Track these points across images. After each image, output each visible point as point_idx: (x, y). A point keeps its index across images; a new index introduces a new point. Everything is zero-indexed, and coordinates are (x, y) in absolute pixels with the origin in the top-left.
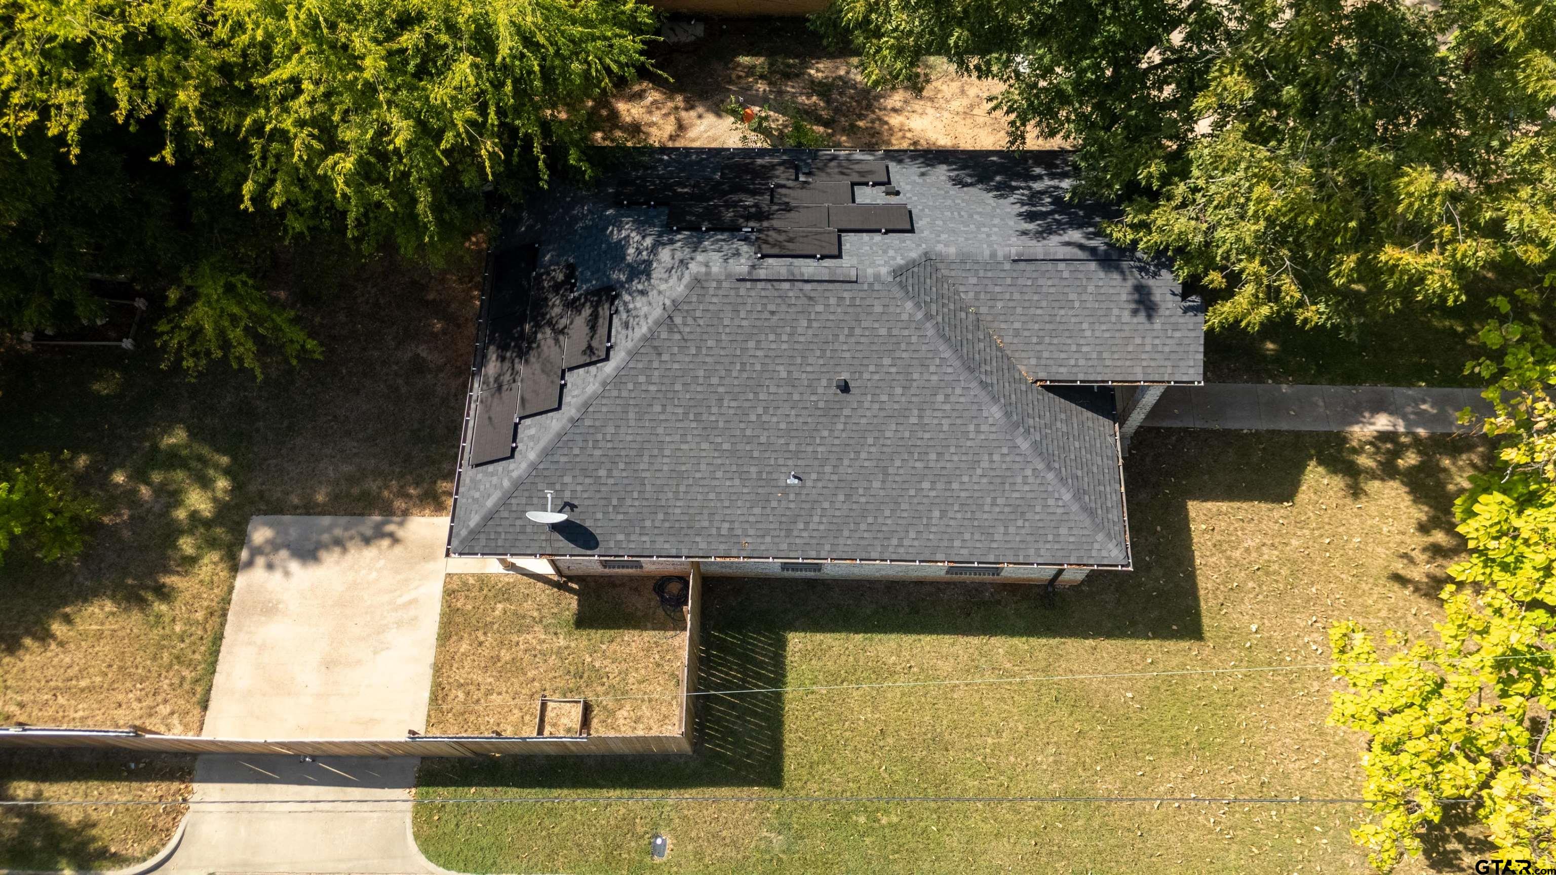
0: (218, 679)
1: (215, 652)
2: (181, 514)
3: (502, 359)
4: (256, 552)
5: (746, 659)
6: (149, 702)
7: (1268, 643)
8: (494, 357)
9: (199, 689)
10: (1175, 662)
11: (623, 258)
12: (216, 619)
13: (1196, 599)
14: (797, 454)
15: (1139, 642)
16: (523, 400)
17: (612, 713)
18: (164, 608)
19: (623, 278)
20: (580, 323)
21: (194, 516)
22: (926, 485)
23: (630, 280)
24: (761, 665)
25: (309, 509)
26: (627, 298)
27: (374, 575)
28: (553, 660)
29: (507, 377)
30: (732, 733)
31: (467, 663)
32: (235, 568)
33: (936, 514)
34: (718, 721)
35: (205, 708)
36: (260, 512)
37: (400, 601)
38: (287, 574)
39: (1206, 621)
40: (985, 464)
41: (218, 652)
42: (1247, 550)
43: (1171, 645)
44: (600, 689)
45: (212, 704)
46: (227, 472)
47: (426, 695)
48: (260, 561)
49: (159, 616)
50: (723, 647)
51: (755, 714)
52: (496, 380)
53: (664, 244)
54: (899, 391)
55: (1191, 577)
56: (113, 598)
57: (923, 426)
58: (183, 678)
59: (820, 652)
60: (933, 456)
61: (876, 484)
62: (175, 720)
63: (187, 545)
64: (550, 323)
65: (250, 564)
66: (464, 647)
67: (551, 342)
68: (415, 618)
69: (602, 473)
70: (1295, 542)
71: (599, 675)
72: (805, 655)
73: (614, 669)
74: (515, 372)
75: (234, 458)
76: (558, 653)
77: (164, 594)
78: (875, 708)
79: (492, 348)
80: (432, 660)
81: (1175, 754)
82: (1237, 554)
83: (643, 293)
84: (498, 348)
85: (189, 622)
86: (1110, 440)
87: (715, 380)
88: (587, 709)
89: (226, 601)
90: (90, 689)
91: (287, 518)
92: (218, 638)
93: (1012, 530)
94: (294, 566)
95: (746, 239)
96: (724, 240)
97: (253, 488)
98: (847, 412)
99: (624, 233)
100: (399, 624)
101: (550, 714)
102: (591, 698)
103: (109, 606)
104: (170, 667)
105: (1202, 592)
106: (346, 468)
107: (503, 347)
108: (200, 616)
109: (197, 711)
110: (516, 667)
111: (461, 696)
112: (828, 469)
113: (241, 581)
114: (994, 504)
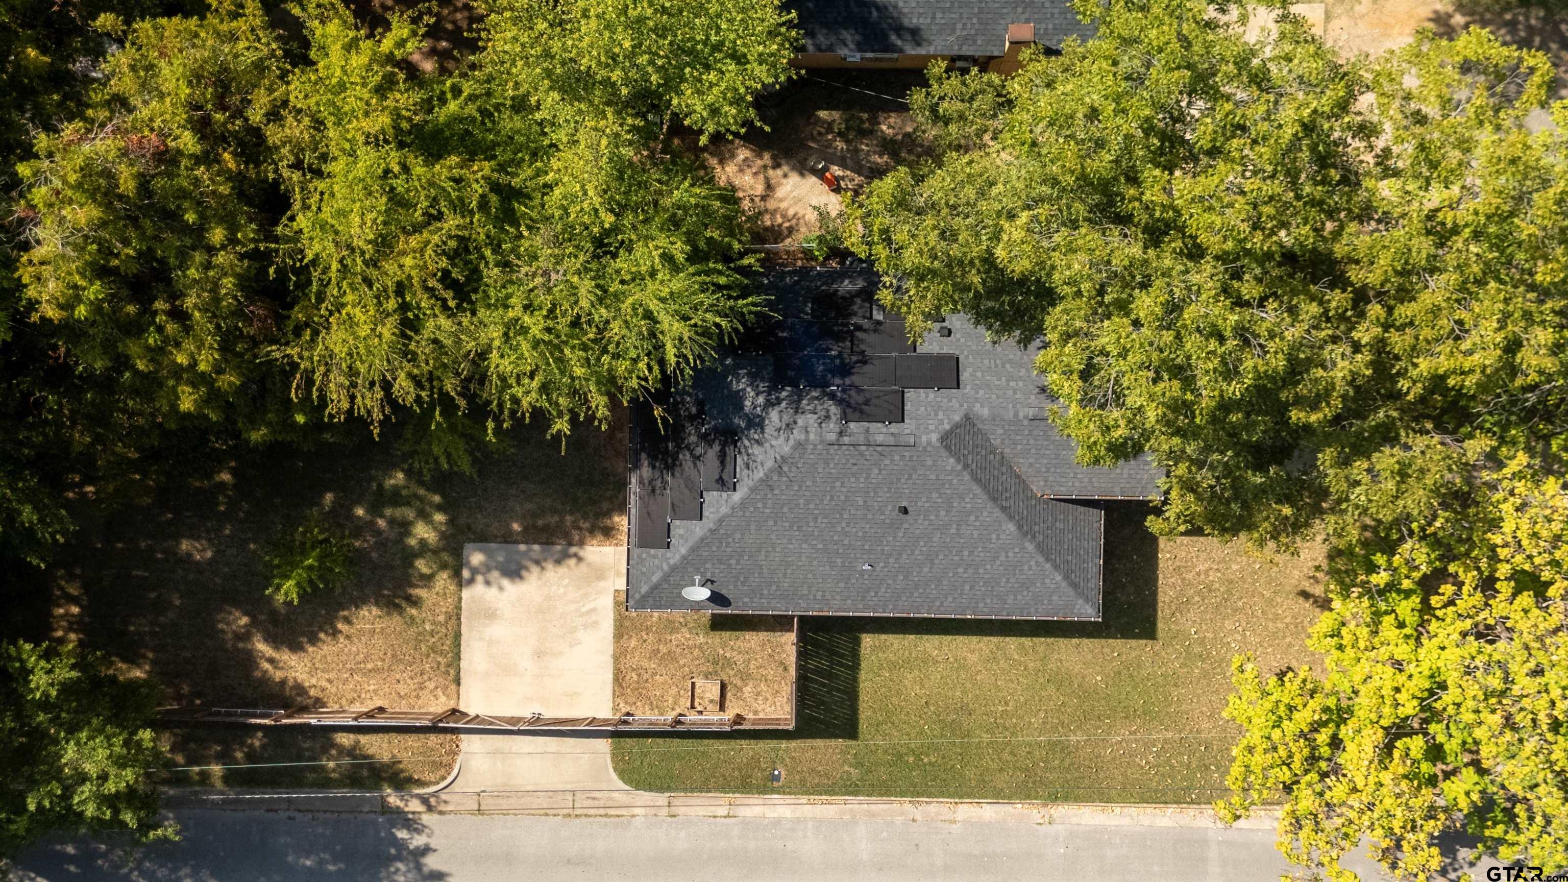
0: (463, 664)
1: (457, 644)
2: (412, 542)
3: (654, 467)
4: (475, 571)
5: (832, 653)
6: (418, 679)
7: (1202, 642)
8: (646, 463)
9: (452, 672)
10: (1134, 654)
11: (742, 408)
12: (453, 621)
13: (1155, 610)
14: (869, 551)
15: (1111, 641)
16: (673, 504)
17: (740, 689)
18: (414, 612)
19: (743, 425)
20: (712, 453)
21: (423, 542)
22: (961, 570)
23: (748, 428)
24: (842, 656)
25: (508, 539)
26: (747, 443)
27: (562, 590)
28: (696, 652)
29: (658, 483)
30: (823, 703)
31: (637, 654)
32: (460, 585)
33: (967, 587)
34: (813, 695)
35: (459, 684)
36: (470, 540)
37: (584, 610)
38: (501, 588)
39: (1160, 625)
40: (1002, 558)
41: (459, 645)
42: (1198, 574)
43: (1133, 643)
44: (731, 673)
45: (462, 681)
46: (439, 508)
47: (610, 677)
48: (480, 578)
49: (412, 618)
50: (816, 644)
51: (839, 690)
52: (650, 483)
53: (773, 405)
54: (943, 513)
55: (1154, 594)
56: (377, 604)
57: (959, 535)
58: (439, 663)
59: (883, 648)
60: (966, 553)
61: (926, 570)
62: (439, 692)
63: (422, 566)
64: (688, 447)
65: (471, 581)
66: (633, 643)
67: (690, 464)
68: (596, 622)
69: (733, 562)
70: (1235, 567)
71: (729, 663)
72: (874, 649)
73: (739, 659)
74: (664, 483)
75: (443, 496)
76: (700, 647)
77: (415, 602)
78: (922, 686)
79: (643, 455)
80: (610, 651)
81: (1127, 717)
82: (1190, 576)
83: (757, 441)
84: (649, 456)
85: (434, 623)
86: (1096, 525)
87: (812, 506)
88: (723, 687)
89: (459, 608)
90: (375, 670)
91: (493, 545)
92: (458, 636)
93: (1019, 597)
94: (505, 582)
95: (832, 396)
96: (817, 398)
97: (462, 521)
98: (906, 526)
99: (741, 386)
100: (585, 626)
101: (698, 691)
102: (725, 678)
103: (375, 611)
104: (428, 656)
105: (1160, 604)
106: (528, 506)
107: (653, 458)
108: (441, 618)
109: (453, 687)
110: (671, 657)
111: (635, 677)
112: (892, 560)
113: (466, 594)
114: (1008, 582)
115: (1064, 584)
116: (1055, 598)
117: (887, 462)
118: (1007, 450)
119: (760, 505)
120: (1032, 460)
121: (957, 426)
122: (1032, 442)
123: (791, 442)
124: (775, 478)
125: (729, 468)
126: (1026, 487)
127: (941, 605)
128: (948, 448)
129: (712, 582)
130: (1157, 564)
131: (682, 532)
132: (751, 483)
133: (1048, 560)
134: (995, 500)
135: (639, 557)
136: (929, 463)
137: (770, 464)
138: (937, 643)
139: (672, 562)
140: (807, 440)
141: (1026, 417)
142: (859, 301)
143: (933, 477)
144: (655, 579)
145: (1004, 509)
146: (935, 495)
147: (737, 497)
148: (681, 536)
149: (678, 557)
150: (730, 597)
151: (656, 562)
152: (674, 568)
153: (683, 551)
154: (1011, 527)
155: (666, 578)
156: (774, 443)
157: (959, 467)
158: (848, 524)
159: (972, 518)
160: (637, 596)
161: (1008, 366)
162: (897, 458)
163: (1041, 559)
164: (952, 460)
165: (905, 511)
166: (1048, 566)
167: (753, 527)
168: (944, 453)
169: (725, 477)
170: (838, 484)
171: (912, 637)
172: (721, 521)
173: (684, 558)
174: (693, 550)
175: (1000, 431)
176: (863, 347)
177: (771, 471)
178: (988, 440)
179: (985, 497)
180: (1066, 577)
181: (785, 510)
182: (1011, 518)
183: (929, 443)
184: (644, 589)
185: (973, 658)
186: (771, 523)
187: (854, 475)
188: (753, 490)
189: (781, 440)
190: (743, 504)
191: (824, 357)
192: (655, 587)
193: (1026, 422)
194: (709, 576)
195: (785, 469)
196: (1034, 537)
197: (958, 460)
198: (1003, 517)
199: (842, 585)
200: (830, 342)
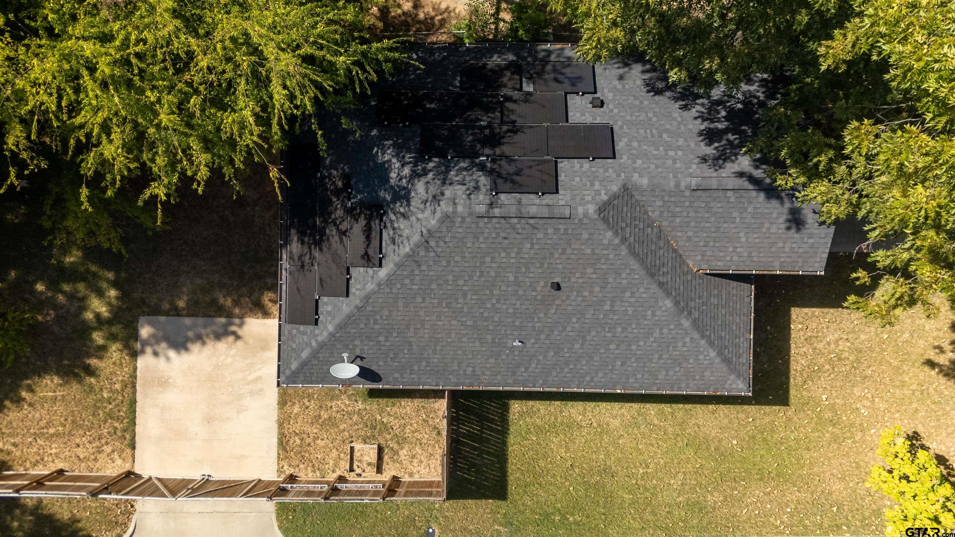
0: (138, 429)
1: (133, 411)
2: (89, 316)
3: (303, 243)
4: (145, 343)
5: (482, 418)
6: (97, 443)
7: (833, 408)
8: (295, 238)
9: (128, 436)
10: (767, 419)
11: (387, 180)
12: (129, 389)
13: (788, 378)
14: (520, 328)
15: (746, 407)
16: (321, 279)
17: (396, 453)
18: (92, 380)
19: (388, 198)
20: (358, 228)
21: (98, 316)
22: (612, 347)
23: (394, 201)
24: (492, 421)
25: (175, 312)
26: (393, 217)
27: (230, 360)
28: (355, 418)
29: (307, 259)
30: (474, 465)
31: (300, 420)
32: (134, 355)
33: (619, 363)
34: (465, 458)
35: (134, 448)
36: (144, 314)
37: (250, 378)
38: (168, 359)
39: (792, 392)
40: (657, 334)
41: (134, 411)
42: (829, 344)
43: (767, 409)
44: (388, 437)
45: (138, 445)
46: (115, 284)
47: (275, 440)
48: (149, 350)
49: (91, 387)
50: (468, 410)
51: (489, 453)
52: (300, 258)
53: (419, 176)
54: (597, 289)
55: (787, 363)
56: (58, 373)
57: (613, 311)
58: (116, 428)
59: (530, 413)
60: (619, 330)
61: (577, 346)
62: (116, 455)
63: (98, 338)
64: (334, 222)
65: (143, 352)
66: (296, 409)
67: (337, 238)
68: (262, 390)
69: (382, 338)
70: (863, 337)
71: (386, 428)
72: (522, 415)
73: (395, 423)
74: (312, 258)
75: (117, 273)
76: (359, 413)
77: (90, 371)
78: (567, 449)
79: (293, 231)
80: (276, 418)
81: (761, 479)
82: (820, 346)
83: (404, 215)
84: (298, 232)
85: (111, 391)
86: (747, 300)
87: (461, 282)
88: (380, 450)
89: (134, 376)
90: (57, 435)
91: (162, 319)
92: (133, 402)
93: (671, 373)
94: (172, 354)
95: (482, 167)
96: (465, 169)
97: (136, 295)
98: (558, 302)
99: (387, 158)
100: (251, 393)
101: (357, 454)
102: (382, 442)
103: (56, 380)
104: (105, 422)
105: (792, 372)
106: (198, 281)
107: (302, 234)
108: (118, 386)
109: (129, 451)
110: (331, 422)
111: (298, 442)
112: (543, 337)
113: (141, 362)
114: (660, 357)
115: (717, 360)
116: (707, 374)
117: (540, 236)
118: (665, 223)
119: (407, 281)
120: (690, 234)
121: (615, 197)
122: (692, 214)
123: (438, 215)
124: (422, 253)
125: (375, 243)
126: (683, 263)
127: (592, 380)
128: (605, 220)
129: (362, 358)
130: (789, 334)
131: (329, 308)
132: (397, 259)
133: (703, 337)
134: (652, 275)
135: (290, 333)
136: (585, 236)
137: (416, 238)
138: (581, 409)
139: (320, 339)
140: (455, 212)
141: (688, 187)
142: (508, 74)
143: (588, 251)
144: (305, 355)
145: (661, 285)
146: (589, 270)
147: (383, 273)
148: (329, 313)
149: (325, 334)
150: (380, 372)
151: (305, 338)
152: (322, 346)
153: (331, 328)
154: (669, 303)
155: (315, 354)
156: (420, 216)
157: (617, 241)
158: (498, 301)
159: (628, 294)
160: (288, 372)
161: (665, 136)
162: (550, 231)
163: (696, 336)
164: (609, 234)
165: (557, 287)
166: (703, 342)
167: (400, 304)
168: (601, 225)
169: (371, 252)
170: (488, 259)
171: (558, 403)
172: (367, 298)
173: (332, 335)
174: (340, 327)
175: (659, 203)
176: (513, 117)
177: (418, 245)
178: (646, 212)
179: (643, 272)
180: (720, 353)
181: (433, 286)
182: (668, 294)
183: (586, 215)
184: (294, 366)
185: (616, 423)
186: (419, 300)
187: (505, 250)
188: (399, 266)
189: (428, 213)
190: (390, 281)
191: (473, 127)
192: (304, 364)
193: (687, 193)
194: (358, 352)
195: (432, 243)
196: (690, 313)
197: (616, 233)
198: (660, 293)
199: (492, 361)
200: (478, 113)
